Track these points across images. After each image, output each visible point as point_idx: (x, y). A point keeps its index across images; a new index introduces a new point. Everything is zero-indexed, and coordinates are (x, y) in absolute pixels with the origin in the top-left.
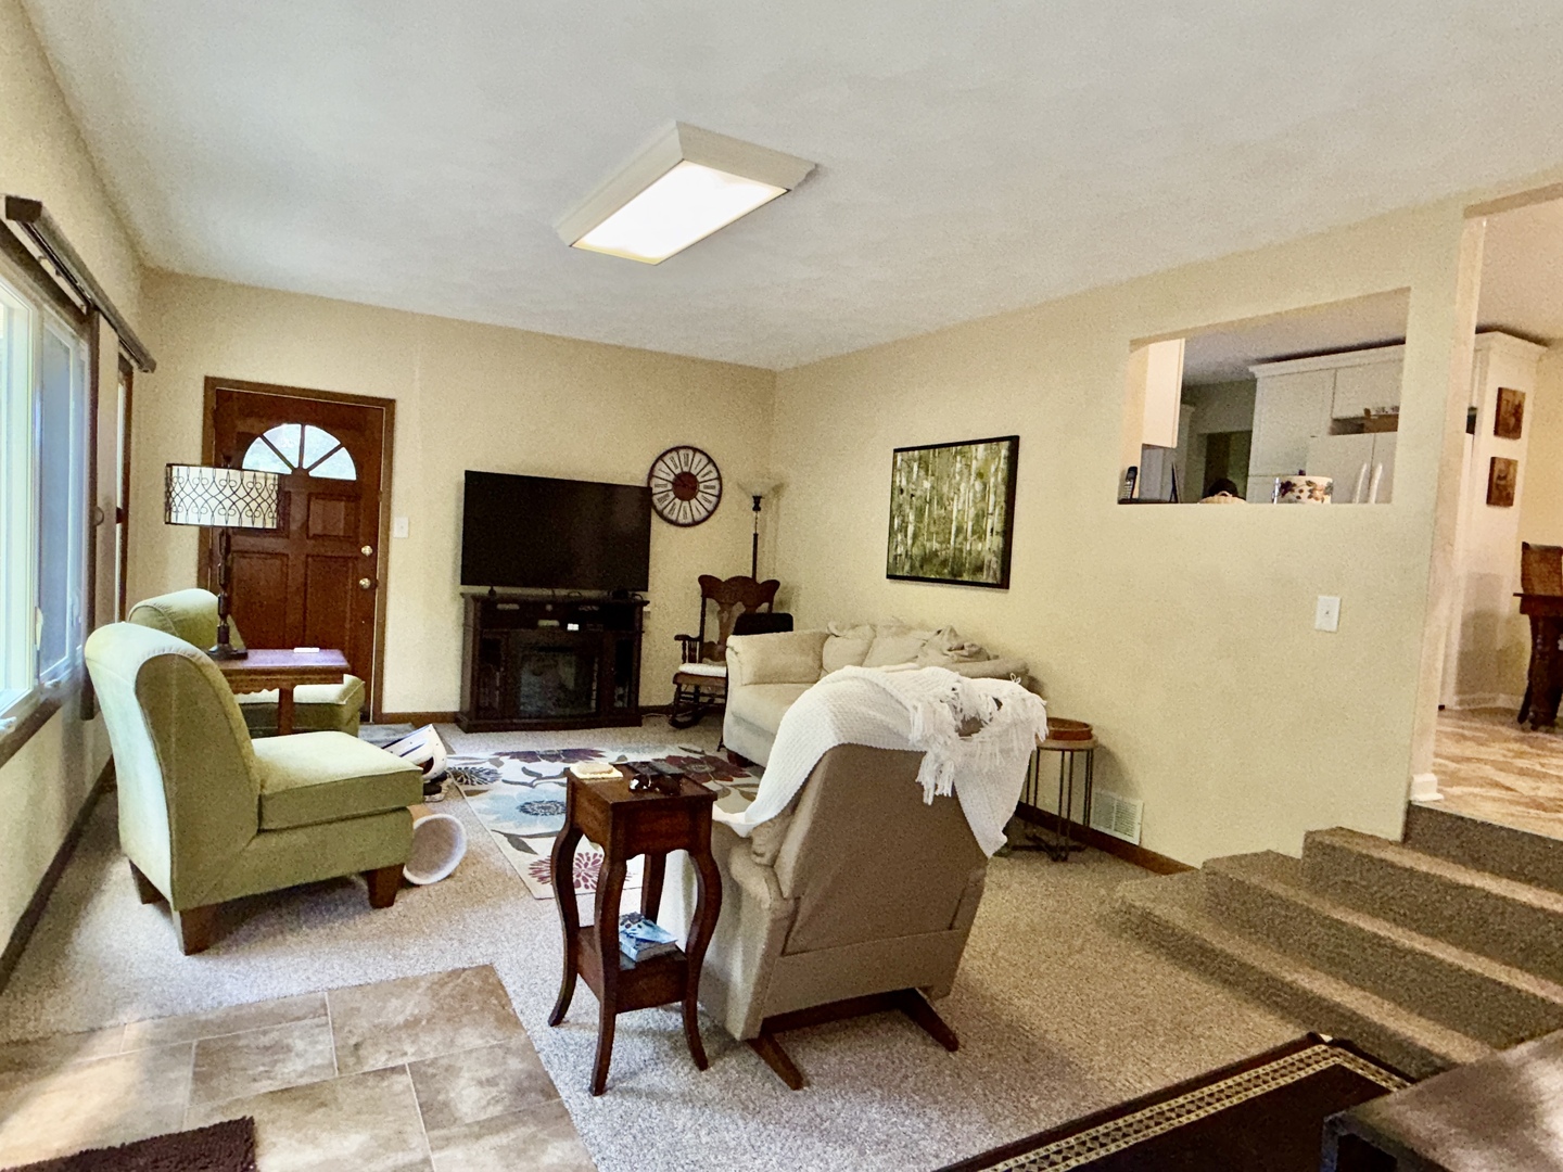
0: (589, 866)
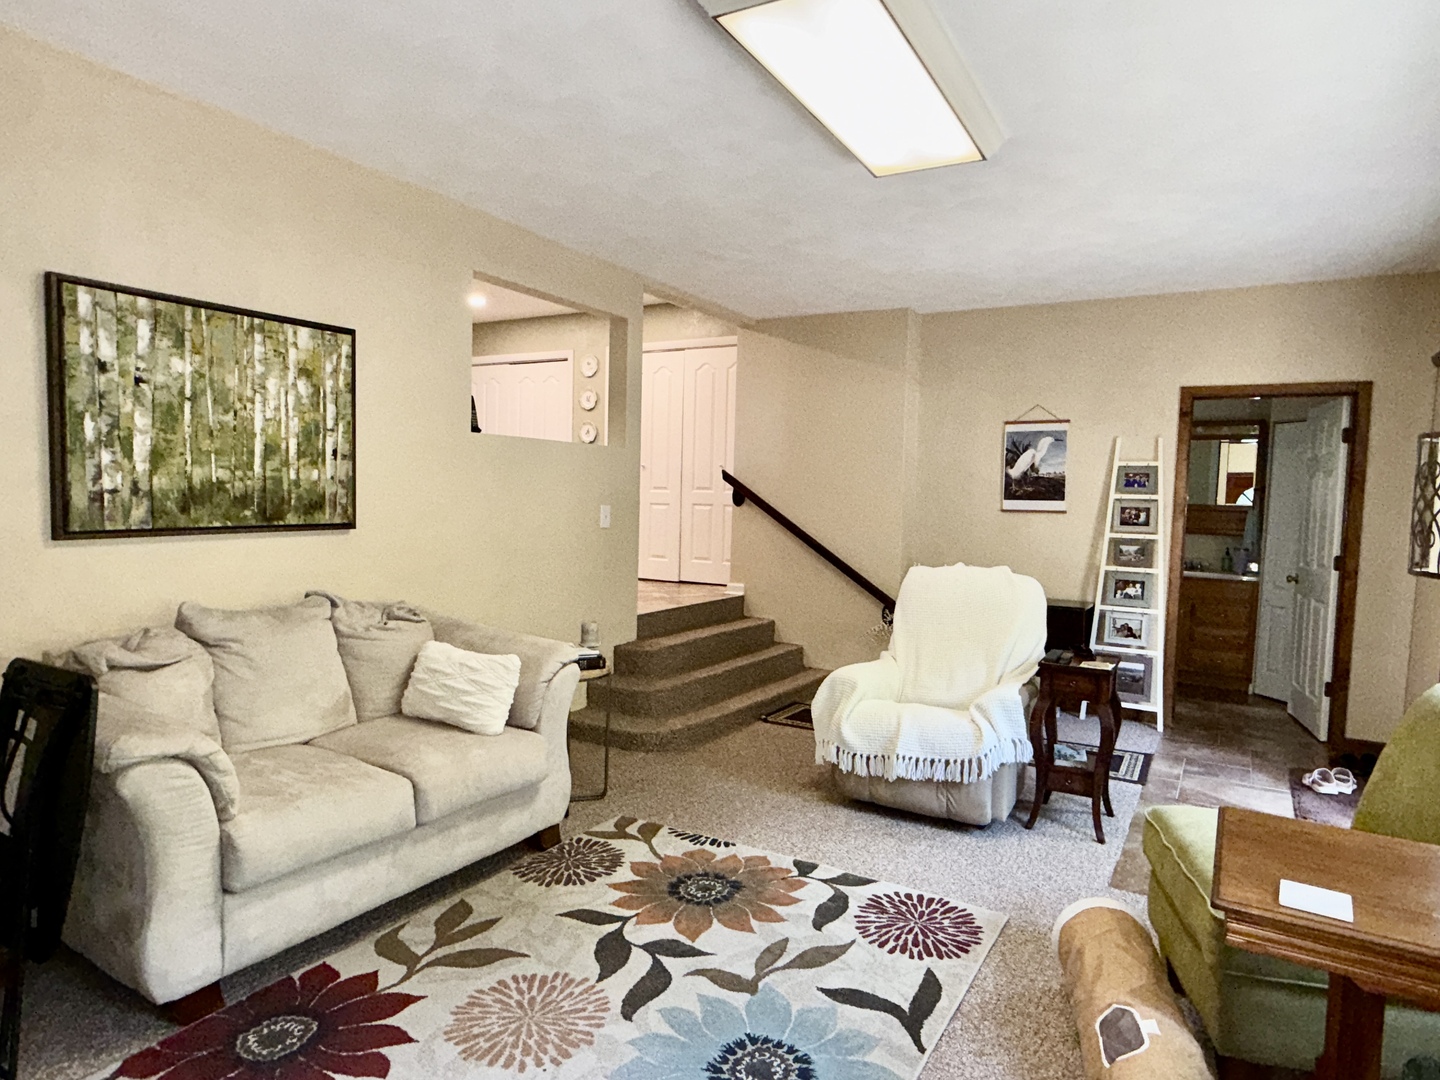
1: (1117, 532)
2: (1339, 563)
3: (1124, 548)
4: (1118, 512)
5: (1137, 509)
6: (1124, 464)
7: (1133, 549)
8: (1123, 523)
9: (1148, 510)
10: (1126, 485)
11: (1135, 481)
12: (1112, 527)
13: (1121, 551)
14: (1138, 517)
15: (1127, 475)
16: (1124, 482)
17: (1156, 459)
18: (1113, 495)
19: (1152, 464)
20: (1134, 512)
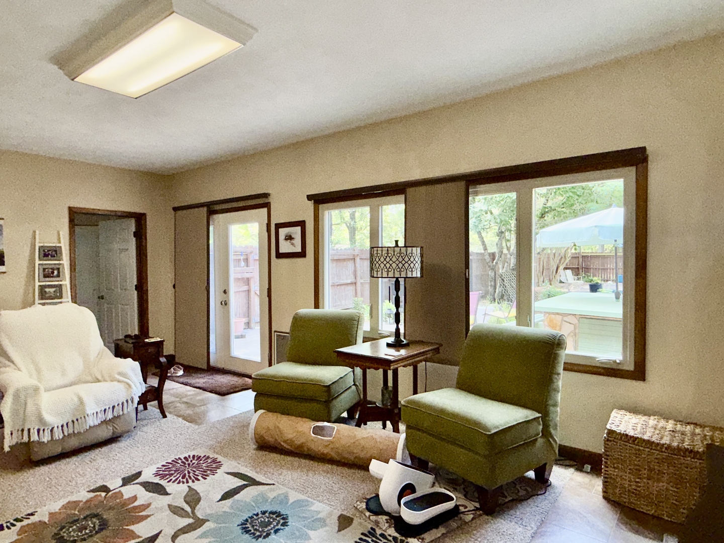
0: (186, 472)
1: (42, 282)
2: (137, 288)
3: (47, 290)
4: (41, 270)
5: (52, 269)
6: (42, 245)
7: (52, 290)
8: (45, 276)
9: (58, 269)
10: (44, 257)
11: (49, 254)
12: (39, 279)
13: (46, 292)
14: (53, 273)
15: (44, 251)
16: (43, 255)
17: (60, 243)
18: (37, 262)
19: (58, 245)
20: (51, 270)
